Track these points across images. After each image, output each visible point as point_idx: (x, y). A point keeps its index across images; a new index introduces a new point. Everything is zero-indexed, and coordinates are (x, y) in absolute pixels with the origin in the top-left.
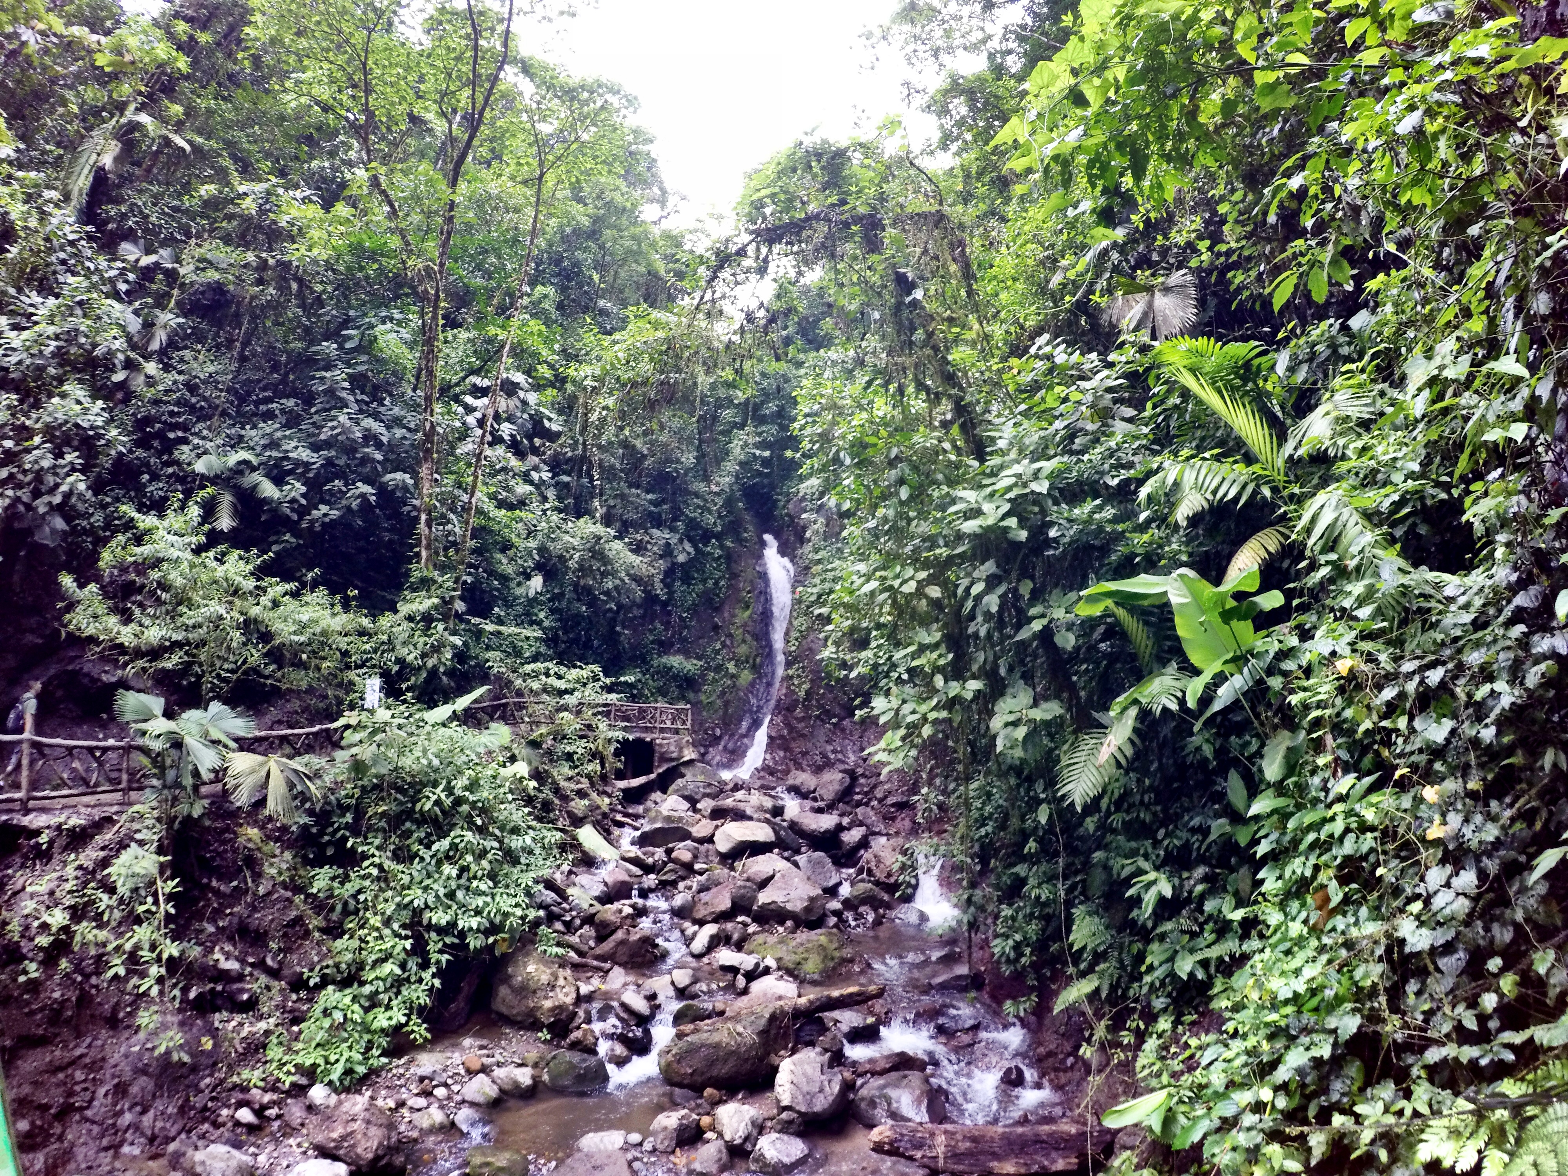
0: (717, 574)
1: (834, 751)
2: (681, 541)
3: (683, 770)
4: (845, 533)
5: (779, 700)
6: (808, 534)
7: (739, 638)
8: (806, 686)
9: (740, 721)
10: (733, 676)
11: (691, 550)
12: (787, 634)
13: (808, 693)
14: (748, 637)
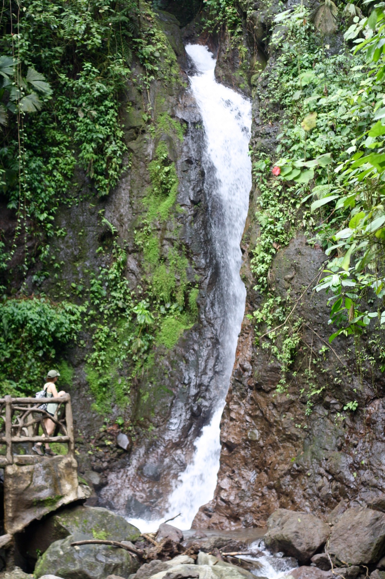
0: (101, 132)
1: (355, 467)
2: (23, 70)
3: (62, 520)
4: (350, 33)
5: (240, 372)
6: (275, 39)
7: (153, 255)
8: (291, 342)
9: (166, 417)
10: (145, 330)
11: (46, 87)
12: (247, 239)
13: (295, 354)
14: (171, 251)
